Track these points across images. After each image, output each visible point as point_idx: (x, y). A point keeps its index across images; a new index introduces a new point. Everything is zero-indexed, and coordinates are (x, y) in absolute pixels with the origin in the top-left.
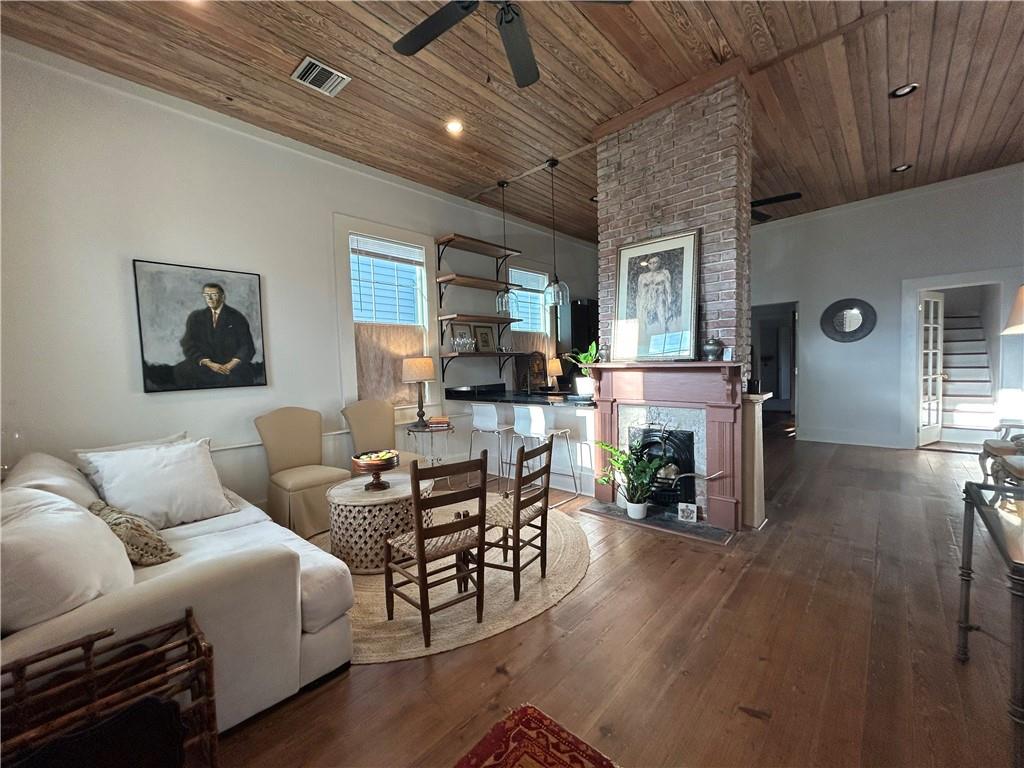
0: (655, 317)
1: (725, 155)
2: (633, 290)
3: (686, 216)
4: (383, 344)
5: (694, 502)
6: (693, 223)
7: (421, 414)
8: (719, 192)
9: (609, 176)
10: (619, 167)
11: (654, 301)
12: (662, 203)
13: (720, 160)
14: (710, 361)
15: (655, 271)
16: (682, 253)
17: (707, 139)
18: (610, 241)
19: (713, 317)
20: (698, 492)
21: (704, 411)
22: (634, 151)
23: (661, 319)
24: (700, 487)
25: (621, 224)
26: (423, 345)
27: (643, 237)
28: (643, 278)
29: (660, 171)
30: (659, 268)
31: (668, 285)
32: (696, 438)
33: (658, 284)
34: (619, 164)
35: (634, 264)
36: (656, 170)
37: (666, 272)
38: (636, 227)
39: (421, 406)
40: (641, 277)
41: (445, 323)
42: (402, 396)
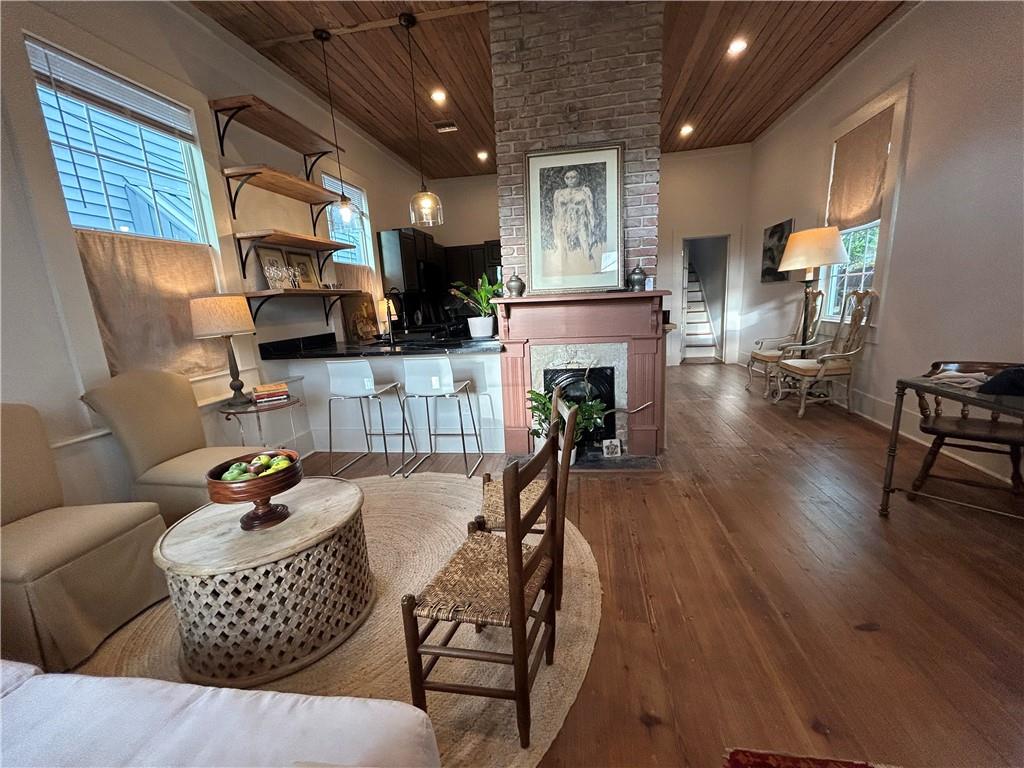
0: (577, 244)
1: (651, 60)
2: (548, 210)
3: (607, 126)
4: (142, 273)
5: (614, 438)
6: (615, 136)
7: (237, 386)
8: (644, 103)
9: (508, 56)
10: (522, 46)
11: (574, 223)
12: (580, 105)
13: (644, 65)
14: (636, 291)
15: (572, 187)
16: (604, 169)
17: (631, 34)
18: (512, 144)
19: (635, 244)
20: (617, 427)
21: (625, 345)
22: (541, 30)
23: (584, 245)
24: (620, 421)
25: (526, 125)
26: (214, 278)
27: (555, 144)
28: (560, 195)
29: (575, 63)
30: (579, 185)
31: (590, 206)
32: (616, 373)
33: (578, 203)
34: (521, 42)
35: (545, 174)
36: (571, 60)
37: (587, 190)
38: (547, 130)
39: (235, 373)
40: (557, 193)
41: (245, 246)
42: (193, 360)
